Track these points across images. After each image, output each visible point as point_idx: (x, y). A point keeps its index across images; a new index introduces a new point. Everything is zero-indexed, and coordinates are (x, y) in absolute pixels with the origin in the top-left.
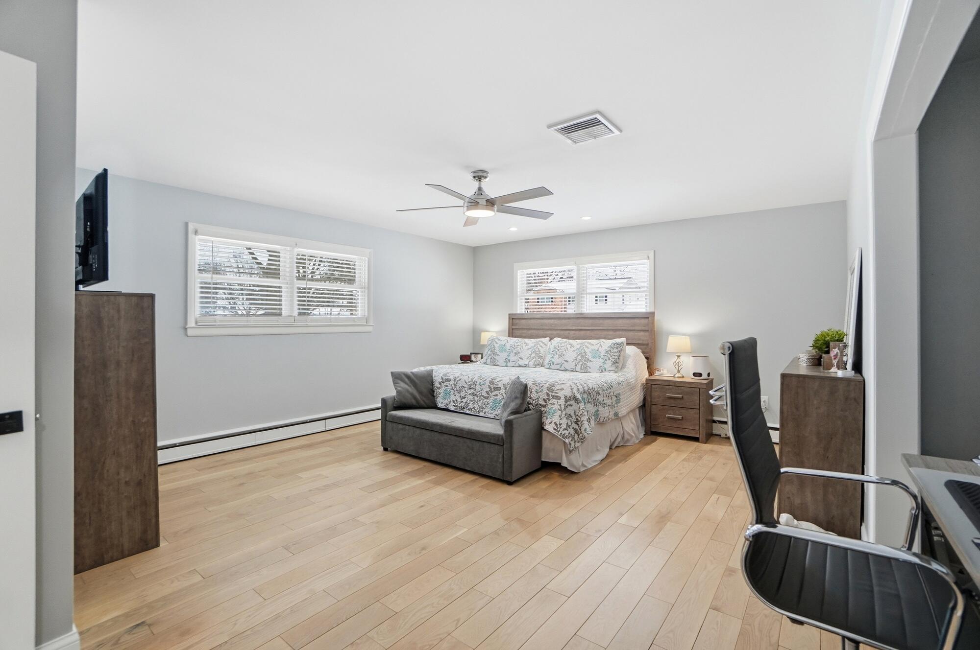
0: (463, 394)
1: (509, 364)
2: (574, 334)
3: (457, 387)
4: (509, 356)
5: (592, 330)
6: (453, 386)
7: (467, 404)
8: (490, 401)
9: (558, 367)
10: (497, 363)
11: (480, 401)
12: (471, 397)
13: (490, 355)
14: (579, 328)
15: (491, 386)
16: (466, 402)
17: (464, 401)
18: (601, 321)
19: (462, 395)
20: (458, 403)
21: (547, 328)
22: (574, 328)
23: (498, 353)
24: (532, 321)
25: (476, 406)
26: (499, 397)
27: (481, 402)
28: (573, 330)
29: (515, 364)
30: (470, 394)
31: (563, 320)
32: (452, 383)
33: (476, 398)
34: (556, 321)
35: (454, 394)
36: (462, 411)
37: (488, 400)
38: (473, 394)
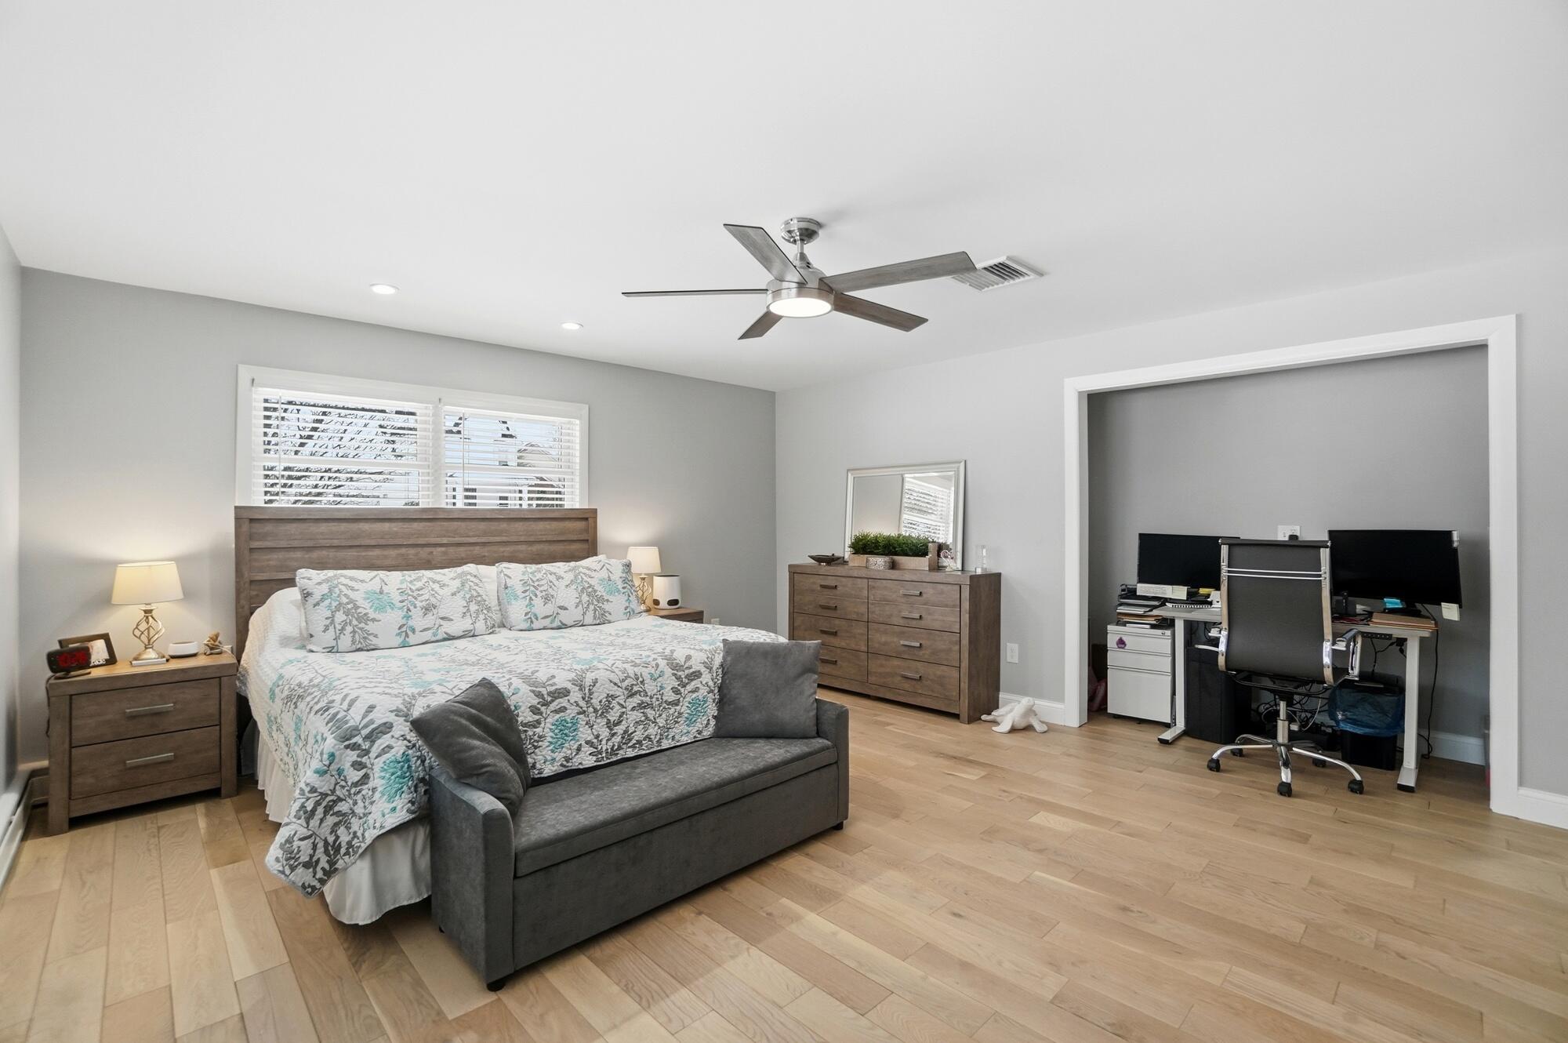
0: (613, 716)
1: (412, 639)
2: (445, 553)
3: (595, 702)
4: (408, 617)
5: (484, 544)
6: (582, 704)
7: (627, 736)
8: (684, 708)
9: (547, 622)
10: (374, 641)
11: (660, 715)
12: (637, 715)
13: (345, 624)
14: (458, 540)
15: (680, 673)
16: (626, 732)
17: (620, 729)
18: (504, 525)
19: (612, 719)
20: (604, 742)
21: (373, 543)
22: (445, 541)
23: (372, 615)
24: (323, 528)
25: (652, 730)
26: (701, 691)
27: (664, 716)
28: (441, 545)
29: (435, 635)
30: (633, 709)
31: (416, 524)
32: (576, 695)
33: (650, 713)
34: (395, 527)
35: (587, 724)
36: (614, 759)
37: (678, 708)
38: (641, 706)
